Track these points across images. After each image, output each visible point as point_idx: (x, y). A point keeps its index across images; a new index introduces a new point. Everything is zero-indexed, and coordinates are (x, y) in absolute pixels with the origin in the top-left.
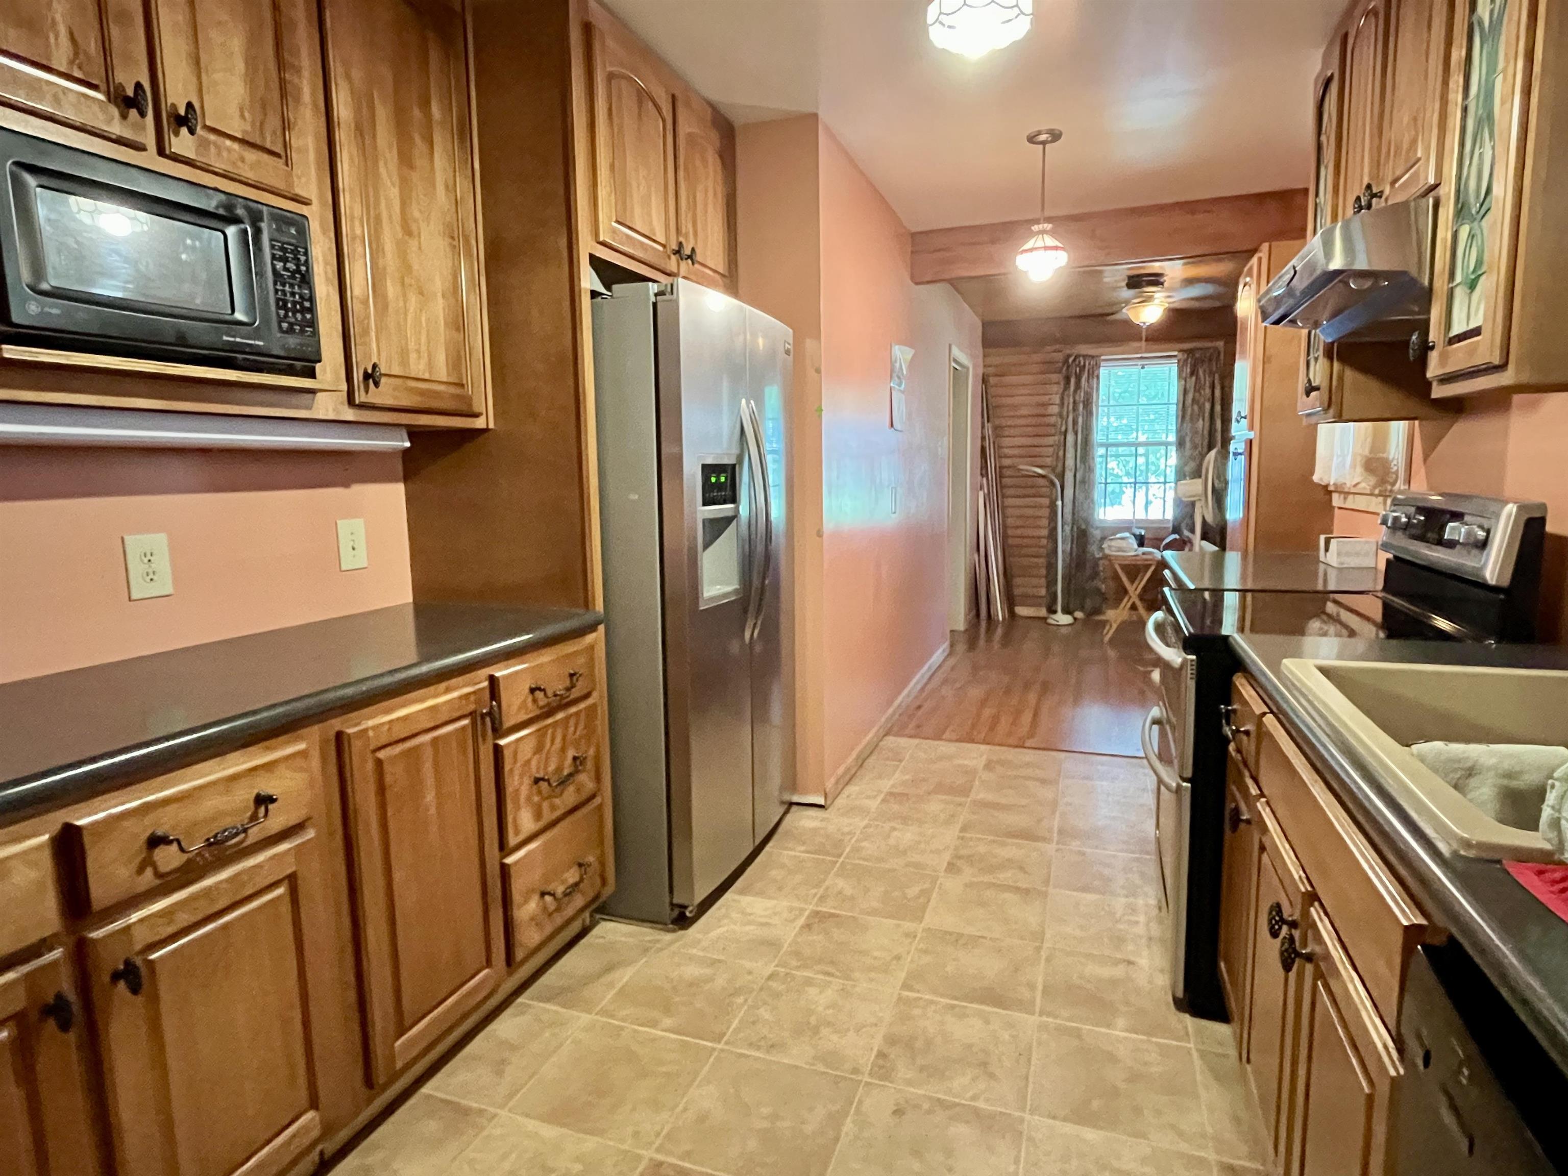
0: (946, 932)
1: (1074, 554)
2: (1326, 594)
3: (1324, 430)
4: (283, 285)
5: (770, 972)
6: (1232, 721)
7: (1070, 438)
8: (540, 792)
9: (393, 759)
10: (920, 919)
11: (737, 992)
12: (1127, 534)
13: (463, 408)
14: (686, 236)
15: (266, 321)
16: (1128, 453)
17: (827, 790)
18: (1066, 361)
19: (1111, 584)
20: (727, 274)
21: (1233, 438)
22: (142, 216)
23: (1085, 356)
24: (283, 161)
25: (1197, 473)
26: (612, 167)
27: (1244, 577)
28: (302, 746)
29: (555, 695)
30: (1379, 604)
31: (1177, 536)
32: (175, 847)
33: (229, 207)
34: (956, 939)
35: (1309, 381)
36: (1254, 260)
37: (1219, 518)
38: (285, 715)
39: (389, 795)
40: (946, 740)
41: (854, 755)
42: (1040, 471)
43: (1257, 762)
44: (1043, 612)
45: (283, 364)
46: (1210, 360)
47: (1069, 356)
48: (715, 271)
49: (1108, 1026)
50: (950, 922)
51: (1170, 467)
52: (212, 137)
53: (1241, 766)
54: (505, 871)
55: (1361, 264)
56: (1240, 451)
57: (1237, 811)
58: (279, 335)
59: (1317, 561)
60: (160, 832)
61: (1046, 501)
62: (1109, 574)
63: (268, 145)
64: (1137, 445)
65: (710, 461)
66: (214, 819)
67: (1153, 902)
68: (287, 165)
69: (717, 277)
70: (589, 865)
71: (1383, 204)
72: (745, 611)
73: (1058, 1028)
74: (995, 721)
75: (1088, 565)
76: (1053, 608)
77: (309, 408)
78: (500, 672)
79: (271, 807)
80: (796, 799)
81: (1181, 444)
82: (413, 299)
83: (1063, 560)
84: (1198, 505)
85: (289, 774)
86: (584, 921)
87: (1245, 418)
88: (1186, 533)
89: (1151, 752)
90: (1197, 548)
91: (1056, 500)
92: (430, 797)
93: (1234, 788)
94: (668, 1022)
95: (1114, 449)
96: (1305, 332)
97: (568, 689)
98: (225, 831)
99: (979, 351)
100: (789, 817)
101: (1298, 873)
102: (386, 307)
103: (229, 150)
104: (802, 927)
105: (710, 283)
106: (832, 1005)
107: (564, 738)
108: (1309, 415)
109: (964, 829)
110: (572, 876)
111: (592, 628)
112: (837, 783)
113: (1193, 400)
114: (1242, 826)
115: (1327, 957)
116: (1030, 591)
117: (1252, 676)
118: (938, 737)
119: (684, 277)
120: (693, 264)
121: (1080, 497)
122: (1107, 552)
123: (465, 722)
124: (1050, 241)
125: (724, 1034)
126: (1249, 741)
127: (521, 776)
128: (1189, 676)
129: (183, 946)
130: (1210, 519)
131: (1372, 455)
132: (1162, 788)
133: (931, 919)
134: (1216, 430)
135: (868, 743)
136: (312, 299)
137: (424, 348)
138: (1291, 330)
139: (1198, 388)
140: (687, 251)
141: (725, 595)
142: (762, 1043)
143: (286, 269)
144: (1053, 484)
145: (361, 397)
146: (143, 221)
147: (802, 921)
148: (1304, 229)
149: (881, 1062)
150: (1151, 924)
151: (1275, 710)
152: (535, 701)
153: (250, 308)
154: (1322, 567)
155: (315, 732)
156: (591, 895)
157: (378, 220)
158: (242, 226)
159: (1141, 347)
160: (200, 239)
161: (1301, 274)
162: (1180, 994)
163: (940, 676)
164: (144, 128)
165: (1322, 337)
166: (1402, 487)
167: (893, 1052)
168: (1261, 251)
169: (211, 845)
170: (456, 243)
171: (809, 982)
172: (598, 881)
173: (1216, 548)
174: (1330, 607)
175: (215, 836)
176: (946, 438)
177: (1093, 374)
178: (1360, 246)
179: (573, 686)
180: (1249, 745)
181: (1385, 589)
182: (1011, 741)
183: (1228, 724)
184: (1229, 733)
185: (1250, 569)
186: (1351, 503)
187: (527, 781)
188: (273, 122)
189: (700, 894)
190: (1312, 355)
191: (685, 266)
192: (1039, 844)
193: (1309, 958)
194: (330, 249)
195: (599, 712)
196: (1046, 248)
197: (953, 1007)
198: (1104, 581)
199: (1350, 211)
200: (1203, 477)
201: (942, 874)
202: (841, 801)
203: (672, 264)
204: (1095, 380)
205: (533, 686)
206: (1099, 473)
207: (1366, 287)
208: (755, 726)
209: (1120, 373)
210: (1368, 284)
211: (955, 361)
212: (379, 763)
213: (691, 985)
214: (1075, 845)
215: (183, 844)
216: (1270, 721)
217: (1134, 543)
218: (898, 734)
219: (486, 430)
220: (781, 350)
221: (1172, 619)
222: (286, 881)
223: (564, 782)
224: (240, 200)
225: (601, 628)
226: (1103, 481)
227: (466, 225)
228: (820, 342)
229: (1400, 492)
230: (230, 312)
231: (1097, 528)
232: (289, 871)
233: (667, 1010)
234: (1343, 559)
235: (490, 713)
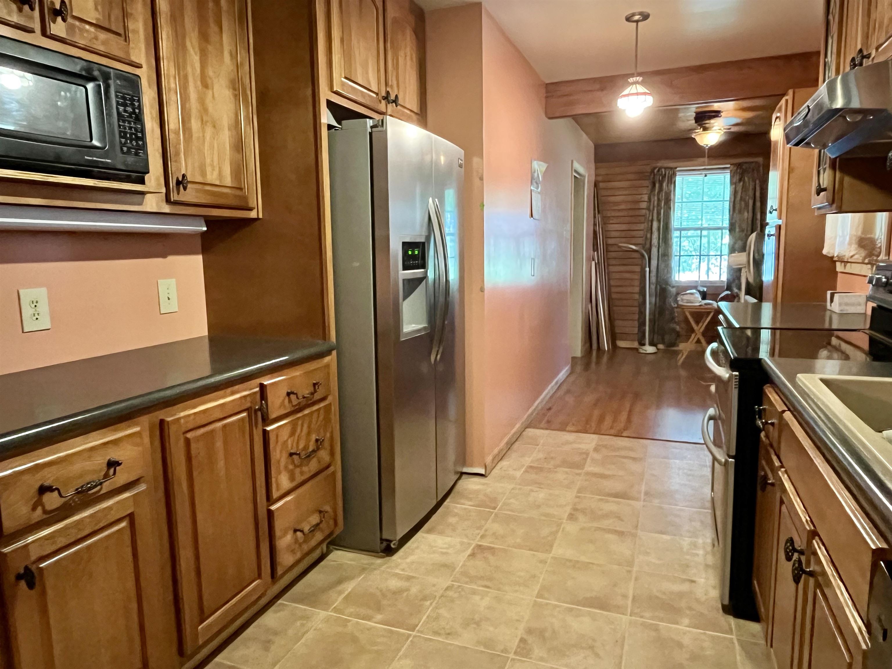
0: (567, 560)
1: (658, 305)
2: (831, 331)
3: (830, 218)
4: (124, 121)
5: (446, 586)
6: (763, 417)
7: (655, 224)
8: (293, 462)
9: (197, 439)
10: (549, 551)
11: (425, 598)
12: (694, 291)
13: (243, 204)
14: (392, 87)
15: (112, 145)
16: (695, 235)
17: (487, 464)
18: (652, 171)
19: (683, 325)
20: (419, 112)
21: (767, 224)
22: (29, 76)
23: (666, 168)
24: (123, 39)
25: (743, 249)
26: (342, 40)
27: (774, 319)
28: (137, 429)
29: (304, 397)
30: (867, 338)
31: (729, 292)
32: (56, 493)
33: (89, 70)
34: (576, 565)
35: (819, 185)
36: (783, 102)
37: (758, 281)
38: (126, 408)
39: (194, 462)
40: (569, 431)
41: (505, 440)
42: (634, 247)
43: (779, 443)
44: (636, 345)
45: (123, 175)
46: (753, 170)
47: (655, 168)
48: (411, 111)
49: (677, 623)
50: (570, 553)
51: (725, 245)
52: (77, 23)
53: (769, 448)
54: (270, 513)
55: (856, 104)
56: (772, 233)
57: (766, 477)
58: (122, 155)
59: (825, 309)
60: (46, 484)
61: (637, 269)
62: (681, 318)
63: (114, 28)
64: (701, 229)
65: (407, 240)
66: (81, 476)
67: (709, 541)
68: (126, 41)
69: (412, 114)
70: (326, 512)
71: (870, 63)
72: (432, 341)
73: (643, 624)
74: (601, 419)
75: (667, 312)
76: (643, 342)
77: (140, 204)
78: (267, 382)
79: (118, 468)
80: (465, 470)
81: (732, 229)
82: (209, 131)
83: (650, 309)
84: (743, 271)
85: (129, 447)
86: (322, 549)
87: (776, 210)
88: (736, 290)
89: (709, 440)
90: (742, 301)
91: (645, 267)
92: (221, 464)
93: (764, 462)
94: (379, 617)
95: (686, 232)
96: (817, 151)
97: (312, 394)
98: (88, 484)
99: (593, 166)
100: (460, 482)
101: (805, 517)
102: (191, 136)
103: (87, 31)
104: (469, 556)
105: (408, 119)
106: (489, 608)
107: (309, 427)
108: (819, 208)
109: (579, 491)
110: (315, 519)
111: (328, 353)
112: (493, 460)
113: (741, 197)
114: (769, 487)
115: (824, 573)
116: (627, 330)
117: (777, 387)
118: (562, 428)
119: (391, 115)
120: (396, 106)
121: (662, 266)
122: (680, 303)
123: (244, 414)
124: (641, 89)
125: (417, 626)
126: (774, 429)
127: (281, 452)
128: (734, 386)
129: (61, 559)
130: (751, 280)
131: (863, 236)
132: (716, 463)
133: (558, 551)
134: (756, 219)
135: (514, 434)
136: (143, 131)
137: (216, 163)
138: (806, 150)
139: (744, 189)
140: (393, 97)
141: (419, 331)
142: (442, 632)
143: (125, 111)
144: (643, 256)
145: (174, 197)
146: (29, 79)
147: (469, 551)
148: (817, 80)
149: (522, 645)
150: (707, 556)
151: (792, 409)
152: (290, 401)
153: (102, 138)
154: (828, 313)
155: (145, 420)
156: (327, 532)
157: (186, 77)
158: (98, 83)
159: (704, 162)
160: (69, 90)
161: (813, 111)
162: (726, 602)
163: (564, 388)
164: (31, 18)
165: (829, 155)
166: (884, 258)
167: (530, 639)
168: (787, 95)
169: (79, 493)
170: (237, 92)
171: (474, 592)
172: (332, 522)
173: (755, 301)
174: (834, 341)
175: (82, 487)
176: (569, 225)
177: (671, 181)
178: (855, 92)
179: (315, 391)
180: (774, 433)
181: (871, 328)
182: (612, 432)
183: (760, 418)
184: (761, 424)
185: (779, 315)
186: (849, 268)
187: (285, 455)
188: (117, 12)
189: (401, 533)
190: (821, 168)
191: (391, 107)
192: (632, 502)
193: (811, 574)
194: (154, 98)
195: (333, 408)
196: (637, 94)
197: (571, 610)
198: (678, 323)
199: (848, 68)
200: (747, 252)
201: (564, 521)
202: (496, 471)
203: (382, 106)
204: (672, 186)
205: (289, 391)
206: (675, 248)
207: (857, 120)
208: (437, 419)
209: (690, 180)
210: (859, 118)
211: (576, 171)
212: (188, 442)
213: (394, 593)
214: (656, 502)
215: (62, 491)
216: (788, 415)
217: (699, 297)
218: (535, 427)
219: (257, 219)
220: (456, 166)
221: (723, 348)
222: (128, 518)
223: (309, 456)
224: (96, 65)
225: (334, 353)
226: (678, 254)
227: (244, 79)
228: (483, 160)
229: (882, 261)
230: (89, 140)
231: (673, 287)
232: (129, 512)
233: (379, 608)
234: (844, 308)
235: (260, 409)
